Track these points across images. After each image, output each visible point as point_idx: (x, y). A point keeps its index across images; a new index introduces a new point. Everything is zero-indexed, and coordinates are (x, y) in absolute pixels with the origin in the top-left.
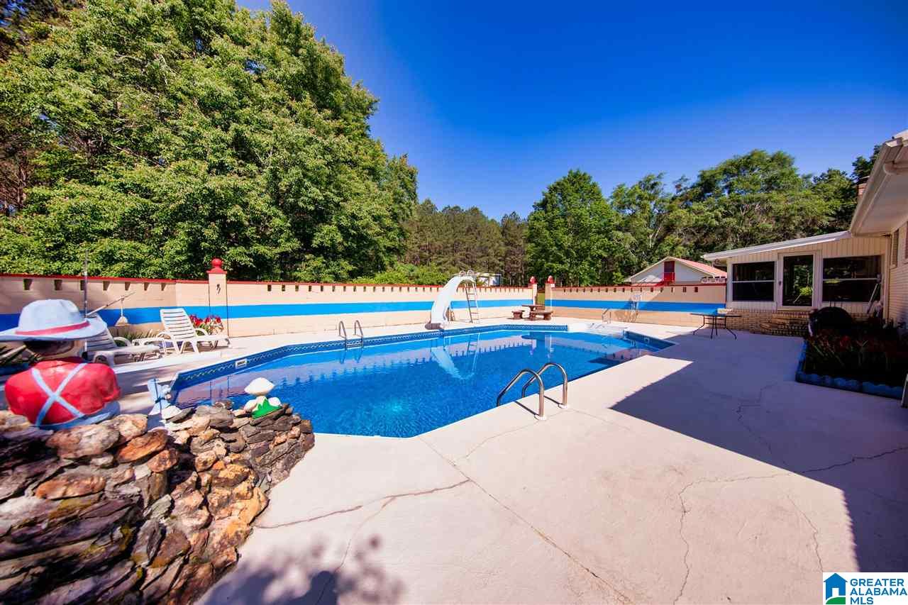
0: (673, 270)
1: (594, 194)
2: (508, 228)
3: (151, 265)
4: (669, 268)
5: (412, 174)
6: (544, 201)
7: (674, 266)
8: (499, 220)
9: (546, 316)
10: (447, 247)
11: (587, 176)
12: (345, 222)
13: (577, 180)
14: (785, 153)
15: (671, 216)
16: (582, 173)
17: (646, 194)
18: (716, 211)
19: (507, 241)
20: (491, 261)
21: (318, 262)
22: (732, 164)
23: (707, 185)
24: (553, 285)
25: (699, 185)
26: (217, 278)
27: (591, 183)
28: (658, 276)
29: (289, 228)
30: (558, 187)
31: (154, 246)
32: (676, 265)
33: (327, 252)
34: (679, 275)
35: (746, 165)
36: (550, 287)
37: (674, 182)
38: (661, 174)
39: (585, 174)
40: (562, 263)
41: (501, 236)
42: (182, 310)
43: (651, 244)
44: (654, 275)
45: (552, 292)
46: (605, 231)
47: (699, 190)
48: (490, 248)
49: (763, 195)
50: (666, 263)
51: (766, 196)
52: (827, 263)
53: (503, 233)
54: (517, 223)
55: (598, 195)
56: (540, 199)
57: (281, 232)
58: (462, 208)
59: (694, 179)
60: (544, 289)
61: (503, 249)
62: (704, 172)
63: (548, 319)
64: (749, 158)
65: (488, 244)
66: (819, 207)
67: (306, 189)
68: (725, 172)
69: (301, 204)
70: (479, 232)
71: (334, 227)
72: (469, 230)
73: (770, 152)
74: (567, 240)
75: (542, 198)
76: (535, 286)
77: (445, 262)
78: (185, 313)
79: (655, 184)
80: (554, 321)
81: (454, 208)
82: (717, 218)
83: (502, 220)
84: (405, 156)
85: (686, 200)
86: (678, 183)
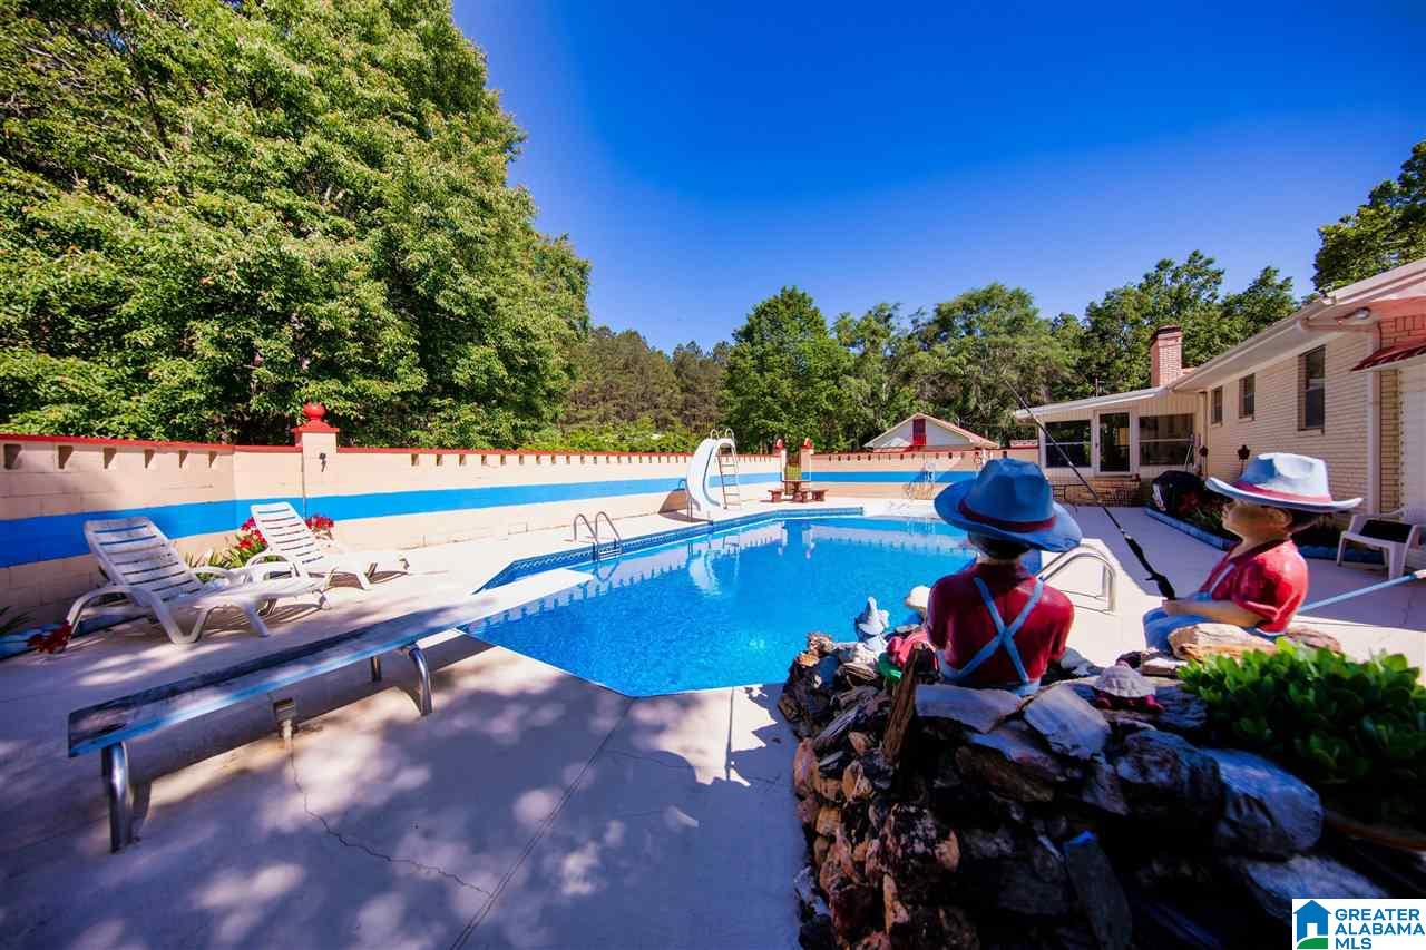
0: (923, 430)
1: (813, 323)
2: (682, 364)
3: (115, 412)
4: (919, 426)
5: (582, 271)
6: (748, 328)
7: (924, 425)
8: (669, 352)
9: (819, 496)
10: (593, 392)
11: (807, 297)
12: (509, 343)
13: (793, 303)
14: (1025, 290)
15: (912, 360)
16: (800, 292)
17: (880, 327)
18: (960, 356)
19: (683, 386)
20: (661, 415)
21: (466, 412)
22: (971, 298)
23: (944, 322)
24: (812, 451)
25: (936, 321)
26: (316, 441)
27: (812, 309)
28: (906, 440)
29: (413, 347)
30: (767, 309)
31: (124, 371)
32: (927, 425)
33: (481, 395)
34: (932, 437)
35: (985, 300)
36: (807, 456)
37: (910, 316)
38: (899, 304)
39: (804, 295)
40: (777, 419)
41: (675, 378)
42: (286, 505)
43: (884, 397)
44: (901, 437)
45: (810, 462)
46: (833, 375)
47: (935, 328)
48: (659, 396)
49: (1005, 338)
50: (914, 421)
51: (1011, 341)
52: (1143, 422)
53: (677, 373)
54: (699, 359)
55: (821, 325)
56: (742, 324)
57: (402, 355)
58: (613, 331)
59: (931, 315)
60: (798, 458)
61: (680, 397)
62: (940, 305)
63: (822, 500)
64: (989, 292)
65: (657, 389)
66: (1063, 357)
67: (455, 277)
68: (966, 307)
69: (441, 302)
70: (642, 369)
71: (492, 350)
72: (626, 366)
73: (1011, 287)
74: (786, 387)
75: (746, 323)
76: (784, 453)
77: (589, 418)
78: (293, 512)
79: (890, 316)
80: (830, 502)
81: (601, 329)
82: (960, 365)
83: (675, 353)
84: (565, 237)
85: (928, 342)
86: (915, 317)
